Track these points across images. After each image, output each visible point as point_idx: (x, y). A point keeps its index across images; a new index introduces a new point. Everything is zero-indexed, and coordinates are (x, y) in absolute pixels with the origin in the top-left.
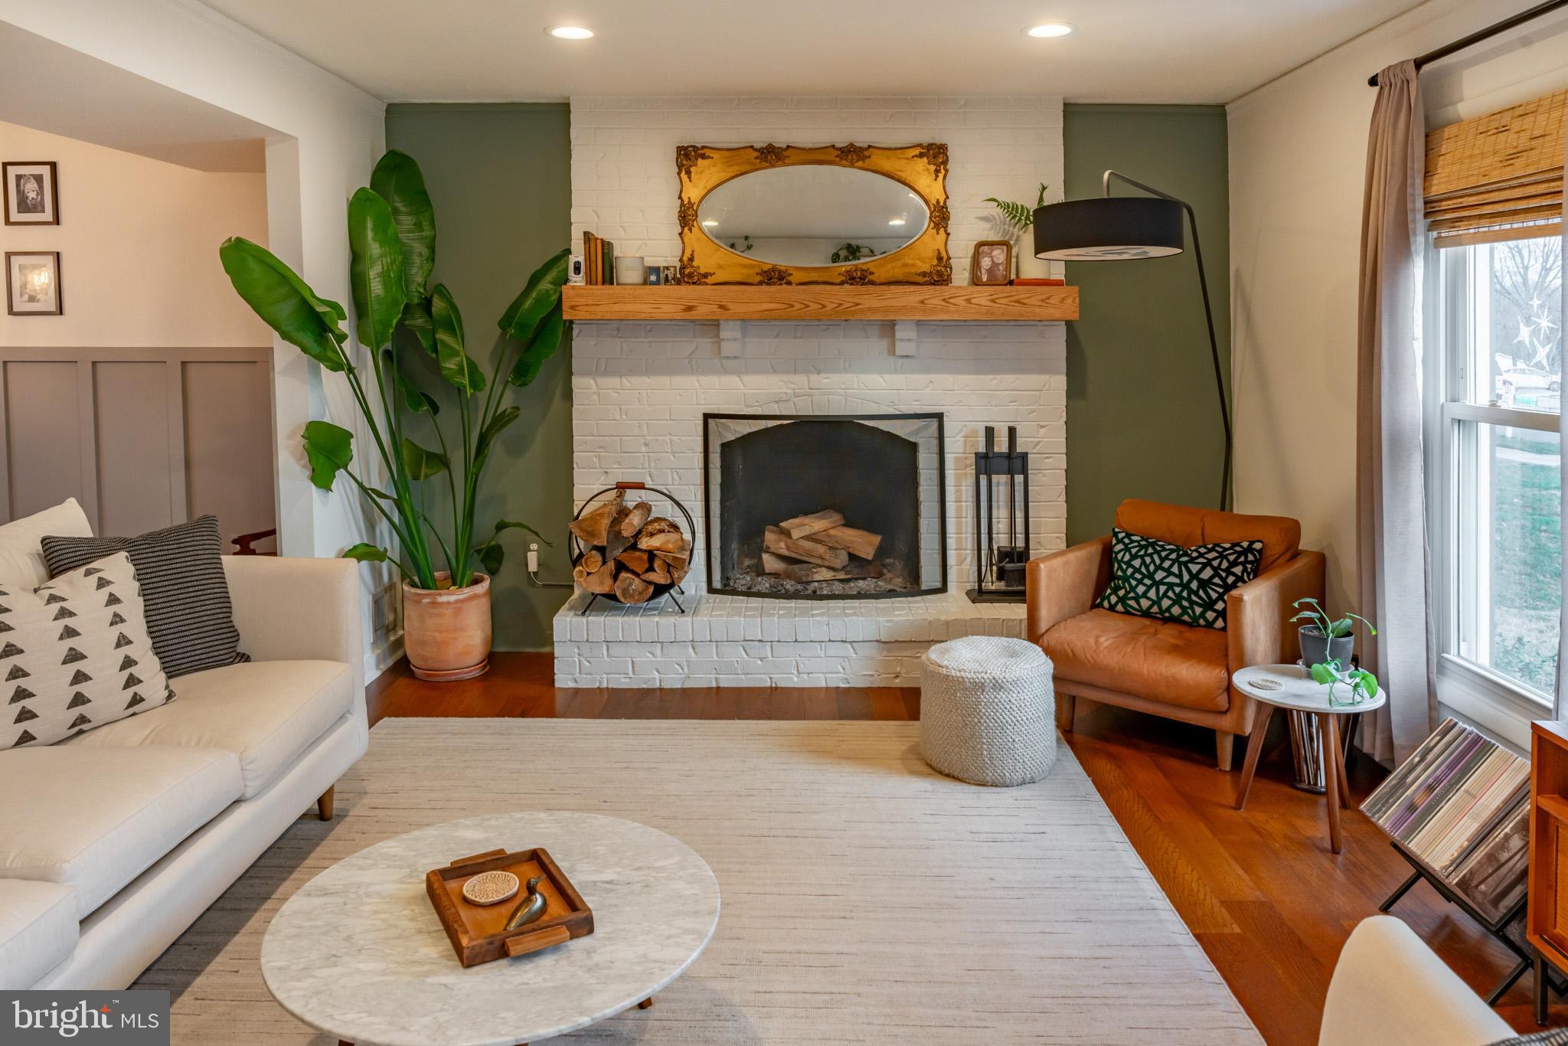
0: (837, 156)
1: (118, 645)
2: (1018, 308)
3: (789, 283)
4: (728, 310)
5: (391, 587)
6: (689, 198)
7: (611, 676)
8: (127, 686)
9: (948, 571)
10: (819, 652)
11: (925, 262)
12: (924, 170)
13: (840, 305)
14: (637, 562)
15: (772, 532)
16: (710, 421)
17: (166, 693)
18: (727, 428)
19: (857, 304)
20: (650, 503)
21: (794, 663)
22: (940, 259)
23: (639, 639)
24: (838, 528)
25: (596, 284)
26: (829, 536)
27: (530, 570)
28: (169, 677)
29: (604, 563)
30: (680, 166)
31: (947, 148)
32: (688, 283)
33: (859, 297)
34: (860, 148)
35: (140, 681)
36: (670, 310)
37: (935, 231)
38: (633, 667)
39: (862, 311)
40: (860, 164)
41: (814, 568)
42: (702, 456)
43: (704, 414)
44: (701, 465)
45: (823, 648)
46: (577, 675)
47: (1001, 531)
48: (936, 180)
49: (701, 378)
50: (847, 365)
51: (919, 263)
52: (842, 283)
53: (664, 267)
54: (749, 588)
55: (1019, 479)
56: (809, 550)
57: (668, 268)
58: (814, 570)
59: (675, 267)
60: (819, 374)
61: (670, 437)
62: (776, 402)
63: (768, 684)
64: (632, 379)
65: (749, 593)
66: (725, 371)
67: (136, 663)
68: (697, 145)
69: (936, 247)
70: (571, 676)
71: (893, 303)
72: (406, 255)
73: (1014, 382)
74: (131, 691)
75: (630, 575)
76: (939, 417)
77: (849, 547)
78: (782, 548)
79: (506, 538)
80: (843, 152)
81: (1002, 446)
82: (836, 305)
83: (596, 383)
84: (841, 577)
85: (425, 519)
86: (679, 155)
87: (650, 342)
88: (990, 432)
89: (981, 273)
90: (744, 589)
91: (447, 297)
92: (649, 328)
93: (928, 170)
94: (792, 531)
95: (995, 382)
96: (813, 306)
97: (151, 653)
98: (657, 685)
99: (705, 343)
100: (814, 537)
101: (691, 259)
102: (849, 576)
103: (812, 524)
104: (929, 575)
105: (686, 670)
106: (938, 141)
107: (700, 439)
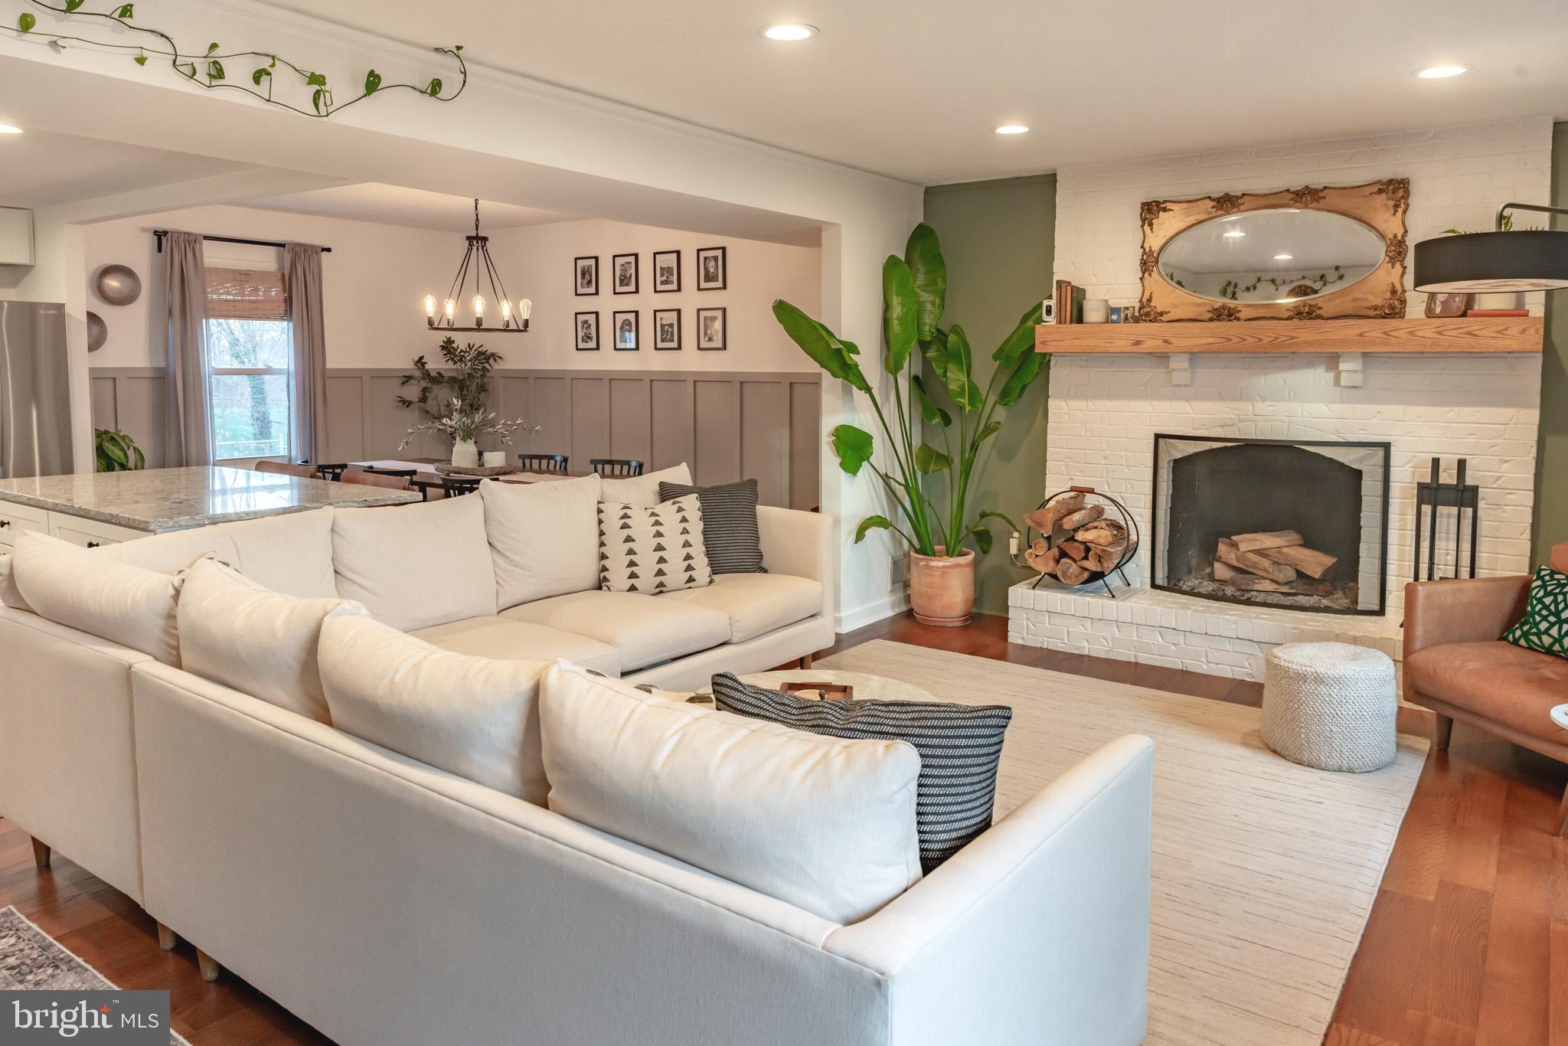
0: (1292, 199)
1: (684, 546)
2: (1469, 339)
3: (1238, 319)
4: (1171, 343)
5: (907, 555)
6: (1150, 247)
7: (1051, 640)
8: (686, 570)
9: (1387, 596)
10: (1228, 646)
11: (1377, 296)
12: (1382, 206)
13: (1276, 338)
14: (1076, 551)
15: (1224, 543)
16: (1161, 441)
17: (709, 580)
18: (1175, 447)
19: (1294, 338)
20: (1103, 506)
21: (1204, 652)
22: (1394, 292)
23: (1073, 613)
24: (1295, 548)
25: (1065, 323)
26: (1280, 553)
27: (1011, 553)
28: (714, 574)
29: (1049, 549)
30: (1143, 220)
31: (1408, 182)
32: (1145, 320)
33: (1296, 331)
34: (1315, 190)
35: (694, 569)
36: (1122, 344)
37: (1390, 265)
38: (1068, 635)
39: (1297, 344)
40: (1315, 204)
41: (1257, 579)
42: (1151, 470)
43: (1155, 434)
44: (1151, 478)
45: (1231, 643)
46: (1025, 635)
47: (1449, 563)
48: (1394, 214)
49: (1155, 403)
50: (1292, 394)
51: (1371, 297)
52: (1290, 318)
53: (1125, 308)
54: (1192, 589)
55: (1470, 511)
56: (1255, 563)
57: (1127, 308)
58: (1257, 581)
59: (1134, 307)
60: (1263, 402)
61: (1125, 452)
62: (1222, 426)
63: (1180, 667)
64: (1096, 402)
65: (1191, 593)
66: (1175, 397)
67: (693, 558)
68: (1159, 200)
69: (1390, 281)
70: (1020, 635)
71: (1330, 336)
72: (920, 306)
73: (1473, 415)
74: (688, 574)
75: (1069, 561)
76: (1386, 447)
77: (1297, 565)
78: (1232, 559)
79: (995, 526)
80: (1297, 194)
81: (1448, 477)
82: (1272, 339)
83: (1067, 405)
84: (1284, 591)
85: (930, 505)
86: (1143, 210)
87: (1113, 371)
88: (1436, 462)
89: (1435, 306)
90: (1188, 589)
91: (960, 335)
92: (1112, 359)
93: (1386, 205)
94: (1240, 544)
95: (1451, 413)
96: (1250, 340)
97: (703, 554)
98: (1086, 653)
99: (1159, 373)
100: (1265, 552)
101: (1149, 300)
102: (1293, 591)
103: (1264, 541)
104: (1367, 597)
105: (1110, 643)
106: (1399, 176)
107: (1151, 456)
